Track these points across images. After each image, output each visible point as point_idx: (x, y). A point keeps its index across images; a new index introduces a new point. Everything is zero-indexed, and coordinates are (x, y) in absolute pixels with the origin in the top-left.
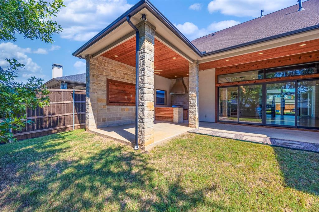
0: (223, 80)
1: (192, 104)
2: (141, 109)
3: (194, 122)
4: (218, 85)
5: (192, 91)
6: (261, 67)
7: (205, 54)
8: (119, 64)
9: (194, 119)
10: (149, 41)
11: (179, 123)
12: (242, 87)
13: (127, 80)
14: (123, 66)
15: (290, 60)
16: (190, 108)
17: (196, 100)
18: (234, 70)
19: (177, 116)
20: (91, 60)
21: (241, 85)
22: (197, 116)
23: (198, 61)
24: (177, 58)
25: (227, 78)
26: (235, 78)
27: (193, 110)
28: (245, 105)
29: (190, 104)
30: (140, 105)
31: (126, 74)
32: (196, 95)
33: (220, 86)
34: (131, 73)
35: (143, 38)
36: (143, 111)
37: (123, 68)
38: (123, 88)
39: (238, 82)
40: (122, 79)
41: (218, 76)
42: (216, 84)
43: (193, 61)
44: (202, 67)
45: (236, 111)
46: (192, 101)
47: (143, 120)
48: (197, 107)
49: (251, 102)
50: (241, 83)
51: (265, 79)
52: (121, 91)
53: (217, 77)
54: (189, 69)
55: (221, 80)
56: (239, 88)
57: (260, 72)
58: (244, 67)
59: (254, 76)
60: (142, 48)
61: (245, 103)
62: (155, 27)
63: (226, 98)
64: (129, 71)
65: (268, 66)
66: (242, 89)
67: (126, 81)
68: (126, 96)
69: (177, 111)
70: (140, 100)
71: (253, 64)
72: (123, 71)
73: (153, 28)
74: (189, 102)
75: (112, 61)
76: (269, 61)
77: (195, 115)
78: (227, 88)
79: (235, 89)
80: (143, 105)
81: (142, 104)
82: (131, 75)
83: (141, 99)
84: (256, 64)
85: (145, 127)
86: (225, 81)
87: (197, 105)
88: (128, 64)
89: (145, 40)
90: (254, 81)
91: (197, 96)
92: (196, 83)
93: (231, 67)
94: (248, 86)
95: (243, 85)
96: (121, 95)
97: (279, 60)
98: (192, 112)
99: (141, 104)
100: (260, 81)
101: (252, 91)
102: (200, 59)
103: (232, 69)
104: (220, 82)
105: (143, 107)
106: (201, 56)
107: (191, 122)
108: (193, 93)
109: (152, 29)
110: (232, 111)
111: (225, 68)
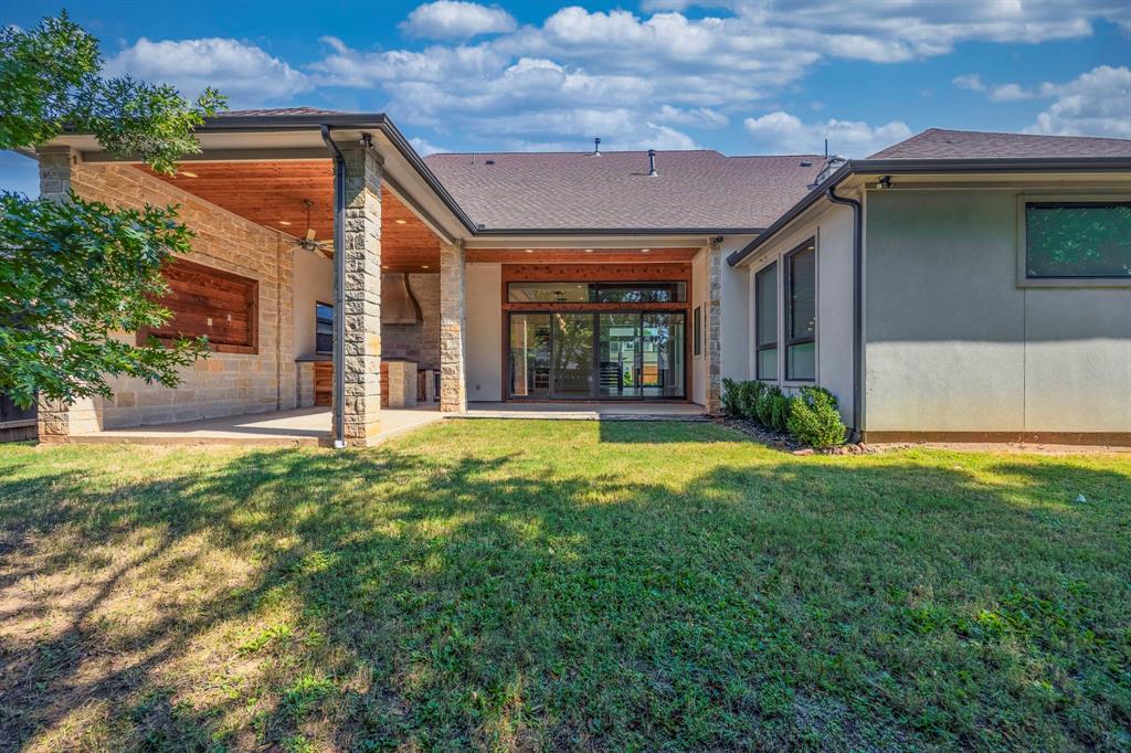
0: (519, 295)
1: (449, 352)
2: (353, 351)
3: (454, 396)
4: (508, 307)
5: (450, 317)
6: (590, 278)
7: (482, 232)
8: (185, 198)
9: (454, 389)
10: (372, 191)
11: (407, 406)
12: (559, 315)
13: (214, 261)
14: (199, 208)
15: (633, 271)
16: (443, 360)
17: (460, 341)
18: (541, 275)
19: (401, 387)
20: (75, 169)
21: (557, 312)
22: (462, 383)
23: (464, 242)
24: (408, 222)
25: (527, 291)
26: (545, 293)
27: (453, 367)
28: (565, 364)
29: (443, 351)
30: (351, 342)
31: (211, 238)
32: (459, 328)
33: (513, 309)
34: (231, 238)
35: (357, 181)
36: (359, 355)
37: (200, 214)
38: (196, 288)
39: (551, 304)
40: (197, 255)
41: (508, 283)
42: (503, 303)
43: (453, 240)
44: (471, 256)
45: (546, 379)
46: (449, 344)
47: (361, 376)
48: (461, 359)
49: (578, 357)
50: (556, 307)
51: (598, 302)
52: (192, 299)
53: (506, 287)
54: (442, 257)
55: (514, 297)
56: (551, 318)
57: (591, 287)
58: (562, 272)
59: (580, 293)
60: (353, 204)
61: (568, 358)
62: (383, 159)
63: (523, 343)
64: (223, 230)
65: (602, 277)
66: (558, 320)
67: (212, 264)
68: (210, 316)
69: (402, 371)
70: (349, 328)
71: (578, 268)
72: (200, 226)
73: (380, 161)
74: (442, 346)
75: (158, 183)
76: (603, 267)
77: (456, 380)
78: (525, 316)
79: (544, 321)
80: (359, 340)
81: (357, 338)
82: (232, 245)
83: (353, 326)
84: (583, 270)
85: (366, 393)
86: (523, 298)
87: (461, 353)
88: (220, 205)
89: (366, 189)
90: (579, 306)
91: (462, 330)
92: (459, 297)
93: (536, 267)
94: (573, 316)
95: (563, 312)
96: (192, 312)
97: (619, 268)
98: (449, 372)
99: (354, 339)
100: (591, 307)
101: (581, 327)
102: (469, 237)
103: (538, 271)
104: (512, 299)
105: (359, 345)
106: (474, 234)
107: (447, 396)
108: (450, 322)
109: (378, 163)
110: (538, 378)
111: (524, 268)
